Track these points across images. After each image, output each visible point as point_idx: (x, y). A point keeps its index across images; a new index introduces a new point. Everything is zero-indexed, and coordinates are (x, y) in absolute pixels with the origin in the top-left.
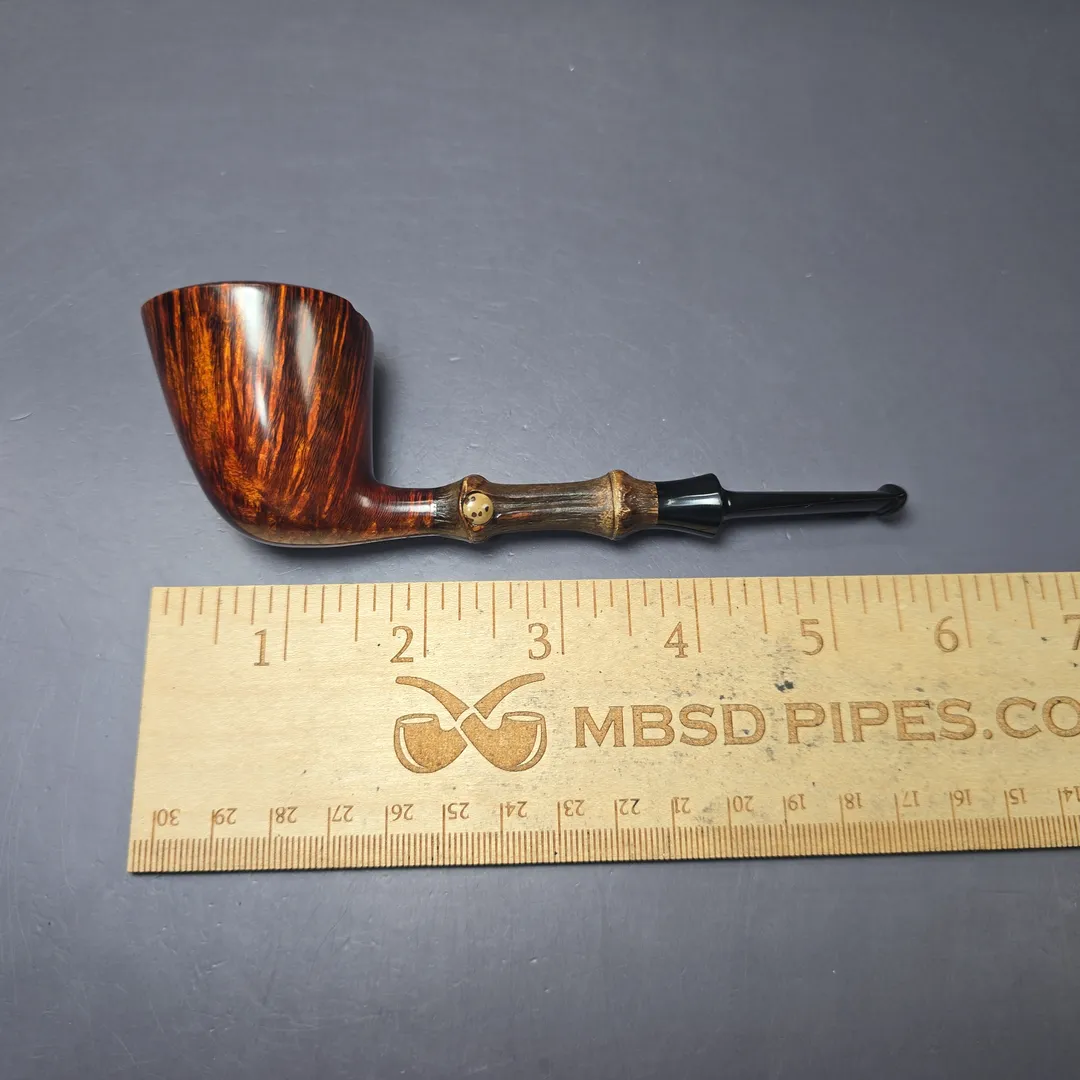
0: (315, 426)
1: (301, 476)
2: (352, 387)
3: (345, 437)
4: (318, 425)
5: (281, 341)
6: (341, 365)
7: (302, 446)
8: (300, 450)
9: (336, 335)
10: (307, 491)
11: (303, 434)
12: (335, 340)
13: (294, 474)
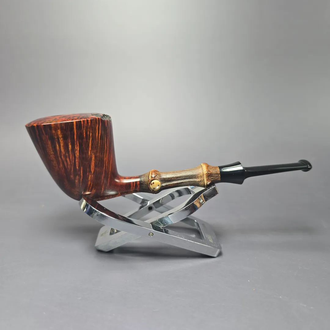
0: (94, 168)
1: (91, 185)
2: (106, 149)
3: (105, 168)
4: (95, 167)
5: (77, 142)
6: (100, 143)
7: (90, 176)
8: (90, 177)
9: (97, 133)
10: (94, 189)
11: (90, 171)
12: (97, 135)
13: (89, 185)
